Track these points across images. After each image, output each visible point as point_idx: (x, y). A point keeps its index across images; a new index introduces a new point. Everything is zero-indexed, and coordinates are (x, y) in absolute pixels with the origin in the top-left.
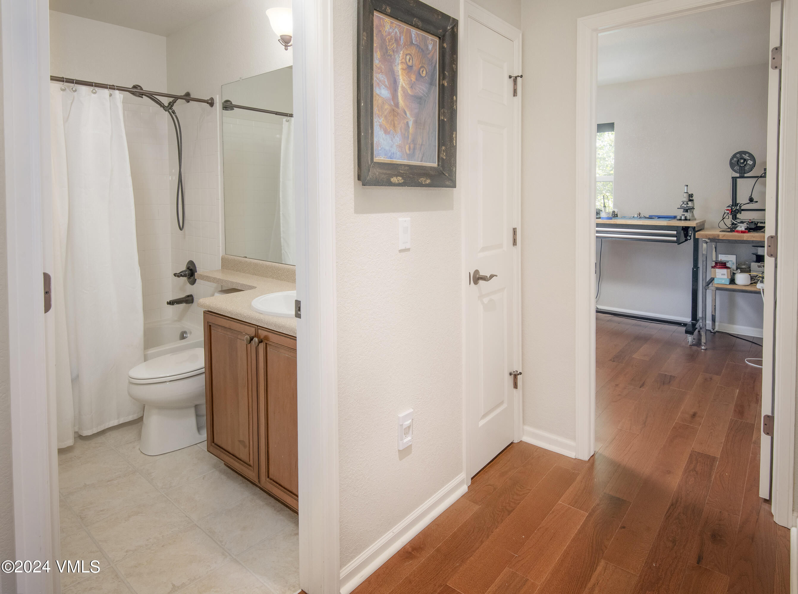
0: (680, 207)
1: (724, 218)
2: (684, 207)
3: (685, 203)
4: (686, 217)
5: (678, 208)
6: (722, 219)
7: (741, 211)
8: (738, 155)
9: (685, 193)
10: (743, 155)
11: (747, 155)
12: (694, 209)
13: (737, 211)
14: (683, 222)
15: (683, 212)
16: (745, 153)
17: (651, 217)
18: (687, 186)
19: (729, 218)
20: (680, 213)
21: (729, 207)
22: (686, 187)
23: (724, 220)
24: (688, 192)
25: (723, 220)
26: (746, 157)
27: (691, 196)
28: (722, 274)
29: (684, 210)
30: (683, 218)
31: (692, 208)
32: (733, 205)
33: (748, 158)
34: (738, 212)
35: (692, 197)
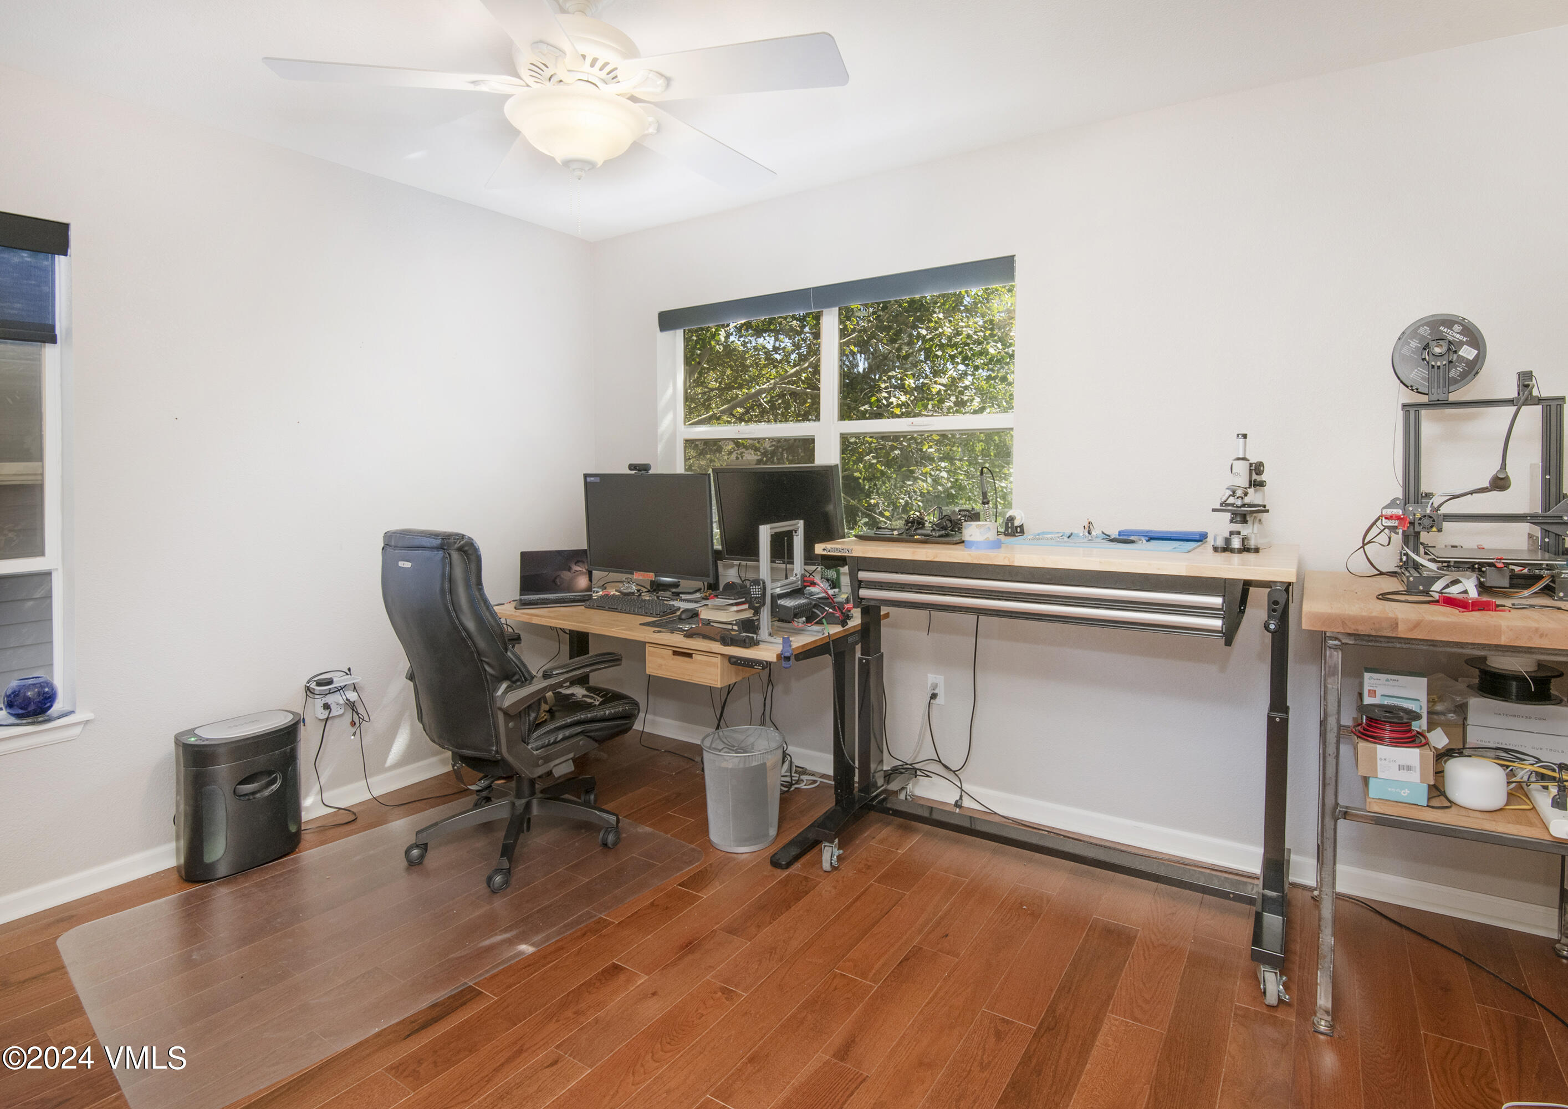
0: (1218, 507)
1: (1369, 542)
2: (1232, 505)
3: (1239, 493)
4: (1244, 540)
5: (1214, 510)
6: (1361, 545)
7: (1435, 521)
8: (1425, 331)
9: (1238, 459)
10: (1442, 328)
11: (1457, 328)
12: (1268, 511)
13: (1427, 522)
14: (1236, 558)
15: (1231, 521)
16: (1449, 322)
17: (1125, 539)
18: (1245, 436)
19: (1389, 544)
20: (1220, 526)
21: (1392, 504)
22: (1242, 440)
23: (1365, 547)
24: (1247, 457)
25: (1363, 547)
26: (1455, 334)
27: (1257, 468)
28: (1401, 768)
29: (1235, 514)
30: (1236, 543)
31: (1261, 508)
32: (1406, 501)
33: (1461, 338)
34: (1432, 527)
35: (1259, 472)
